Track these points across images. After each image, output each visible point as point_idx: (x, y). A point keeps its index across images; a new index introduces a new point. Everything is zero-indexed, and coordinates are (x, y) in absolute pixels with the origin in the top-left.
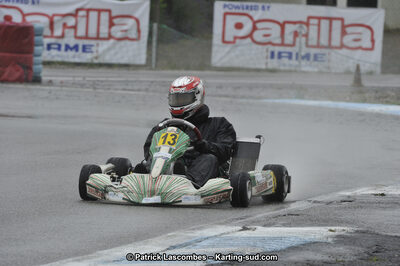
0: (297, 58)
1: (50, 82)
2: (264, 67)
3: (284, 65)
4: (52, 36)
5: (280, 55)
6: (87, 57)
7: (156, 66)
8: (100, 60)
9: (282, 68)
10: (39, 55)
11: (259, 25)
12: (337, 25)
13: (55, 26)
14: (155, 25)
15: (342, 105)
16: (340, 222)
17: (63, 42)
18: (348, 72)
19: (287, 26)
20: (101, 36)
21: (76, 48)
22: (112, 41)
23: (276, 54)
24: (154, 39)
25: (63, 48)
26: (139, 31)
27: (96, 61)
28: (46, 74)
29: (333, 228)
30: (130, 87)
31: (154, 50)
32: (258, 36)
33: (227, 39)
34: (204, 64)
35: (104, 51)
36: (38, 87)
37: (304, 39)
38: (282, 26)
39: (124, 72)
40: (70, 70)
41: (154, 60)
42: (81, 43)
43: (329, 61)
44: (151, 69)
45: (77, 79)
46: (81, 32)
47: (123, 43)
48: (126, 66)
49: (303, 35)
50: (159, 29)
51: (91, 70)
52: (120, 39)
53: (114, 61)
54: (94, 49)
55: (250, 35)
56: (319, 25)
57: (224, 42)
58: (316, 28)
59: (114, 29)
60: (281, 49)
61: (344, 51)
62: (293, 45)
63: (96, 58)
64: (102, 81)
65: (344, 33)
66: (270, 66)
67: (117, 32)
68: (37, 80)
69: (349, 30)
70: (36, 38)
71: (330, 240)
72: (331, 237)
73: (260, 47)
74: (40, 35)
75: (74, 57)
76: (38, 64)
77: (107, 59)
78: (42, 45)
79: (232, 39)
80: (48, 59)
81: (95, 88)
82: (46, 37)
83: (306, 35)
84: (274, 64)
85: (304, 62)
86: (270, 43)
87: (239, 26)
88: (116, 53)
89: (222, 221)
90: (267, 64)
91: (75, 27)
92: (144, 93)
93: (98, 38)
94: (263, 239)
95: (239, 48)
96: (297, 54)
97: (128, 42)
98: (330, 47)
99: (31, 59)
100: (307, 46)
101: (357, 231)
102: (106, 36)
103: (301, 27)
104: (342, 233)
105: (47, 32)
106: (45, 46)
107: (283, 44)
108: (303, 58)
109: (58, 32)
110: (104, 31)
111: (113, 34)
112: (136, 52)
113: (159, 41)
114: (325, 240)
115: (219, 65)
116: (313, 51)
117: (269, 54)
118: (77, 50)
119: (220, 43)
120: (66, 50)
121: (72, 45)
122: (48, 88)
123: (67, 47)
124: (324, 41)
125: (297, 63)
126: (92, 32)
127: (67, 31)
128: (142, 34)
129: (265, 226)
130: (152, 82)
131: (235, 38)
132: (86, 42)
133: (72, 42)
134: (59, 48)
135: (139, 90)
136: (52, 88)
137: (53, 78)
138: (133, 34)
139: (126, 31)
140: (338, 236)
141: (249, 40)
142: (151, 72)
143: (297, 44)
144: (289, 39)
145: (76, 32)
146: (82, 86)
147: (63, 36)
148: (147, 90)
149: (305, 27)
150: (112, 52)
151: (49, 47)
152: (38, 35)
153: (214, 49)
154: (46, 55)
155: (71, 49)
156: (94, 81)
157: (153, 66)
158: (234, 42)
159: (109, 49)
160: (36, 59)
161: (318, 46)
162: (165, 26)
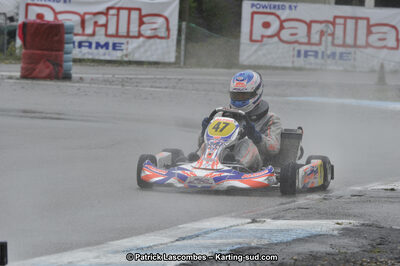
0: (323, 57)
1: (81, 78)
2: (290, 65)
3: (311, 64)
4: (83, 34)
5: (306, 54)
6: (116, 55)
7: (185, 64)
8: (130, 58)
9: (308, 66)
10: (70, 53)
11: (286, 24)
12: (362, 24)
13: (87, 24)
14: (184, 24)
15: (366, 103)
16: (347, 216)
17: (94, 40)
18: (372, 71)
19: (314, 25)
20: (131, 34)
21: (106, 45)
22: (141, 39)
23: (302, 53)
24: (183, 37)
25: (94, 46)
26: (168, 29)
27: (126, 59)
28: (76, 71)
29: (340, 221)
30: (158, 85)
31: (183, 48)
32: (285, 35)
33: (254, 38)
34: (232, 62)
35: (134, 49)
36: (68, 84)
37: (330, 38)
38: (309, 25)
39: (153, 70)
40: (100, 67)
41: (182, 58)
42: (111, 41)
43: (355, 59)
44: (180, 67)
45: (106, 76)
46: (112, 30)
47: (152, 41)
48: (156, 64)
49: (329, 35)
50: (188, 27)
51: (120, 68)
52: (149, 38)
53: (143, 59)
54: (123, 47)
55: (277, 34)
56: (345, 25)
57: (251, 40)
58: (342, 27)
59: (143, 27)
60: (308, 48)
61: (369, 50)
62: (320, 44)
63: (126, 56)
64: (131, 79)
65: (369, 32)
66: (297, 65)
67: (146, 30)
68: (67, 77)
69: (374, 29)
70: (67, 36)
71: (336, 233)
72: (338, 229)
73: (286, 46)
74: (70, 33)
75: (104, 54)
76: (69, 61)
77: (137, 57)
78: (74, 43)
79: (259, 38)
80: (79, 56)
81: (123, 85)
82: (76, 35)
83: (333, 34)
84: (300, 62)
85: (329, 61)
86: (296, 42)
87: (266, 25)
88: (146, 51)
89: (233, 214)
90: (293, 62)
91: (105, 26)
92: (172, 90)
93: (128, 36)
94: (271, 232)
95: (267, 47)
96: (323, 53)
97: (158, 40)
98: (355, 45)
99: (61, 56)
100: (333, 44)
101: (363, 225)
102: (136, 34)
103: (327, 26)
104: (349, 226)
105: (78, 30)
106: (76, 44)
107: (309, 43)
108: (329, 57)
109: (89, 30)
110: (134, 29)
111: (142, 32)
112: (166, 50)
113: (188, 39)
114: (331, 232)
115: (246, 63)
116: (339, 50)
117: (296, 53)
118: (107, 48)
119: (248, 42)
120: (97, 48)
121: (102, 43)
122: (77, 85)
123: (98, 45)
124: (350, 40)
125: (322, 61)
126: (123, 30)
127: (97, 29)
128: (171, 33)
129: (274, 219)
130: (180, 80)
131: (263, 36)
132: (116, 40)
133: (103, 40)
134: (90, 46)
135: (166, 88)
136: (82, 85)
137: (83, 76)
138: (162, 33)
139: (155, 29)
140: (343, 229)
141: (276, 39)
142: (179, 70)
143: (323, 43)
144: (315, 38)
145: (106, 31)
146: (111, 82)
147: (93, 34)
148: (174, 87)
149: (331, 26)
150: (142, 50)
151: (80, 45)
152: (67, 33)
153: (242, 47)
154: (77, 53)
155: (102, 47)
156: (123, 79)
157: (182, 64)
158: (261, 41)
159: (139, 47)
160: (65, 56)
161: (344, 45)
162: (193, 25)
